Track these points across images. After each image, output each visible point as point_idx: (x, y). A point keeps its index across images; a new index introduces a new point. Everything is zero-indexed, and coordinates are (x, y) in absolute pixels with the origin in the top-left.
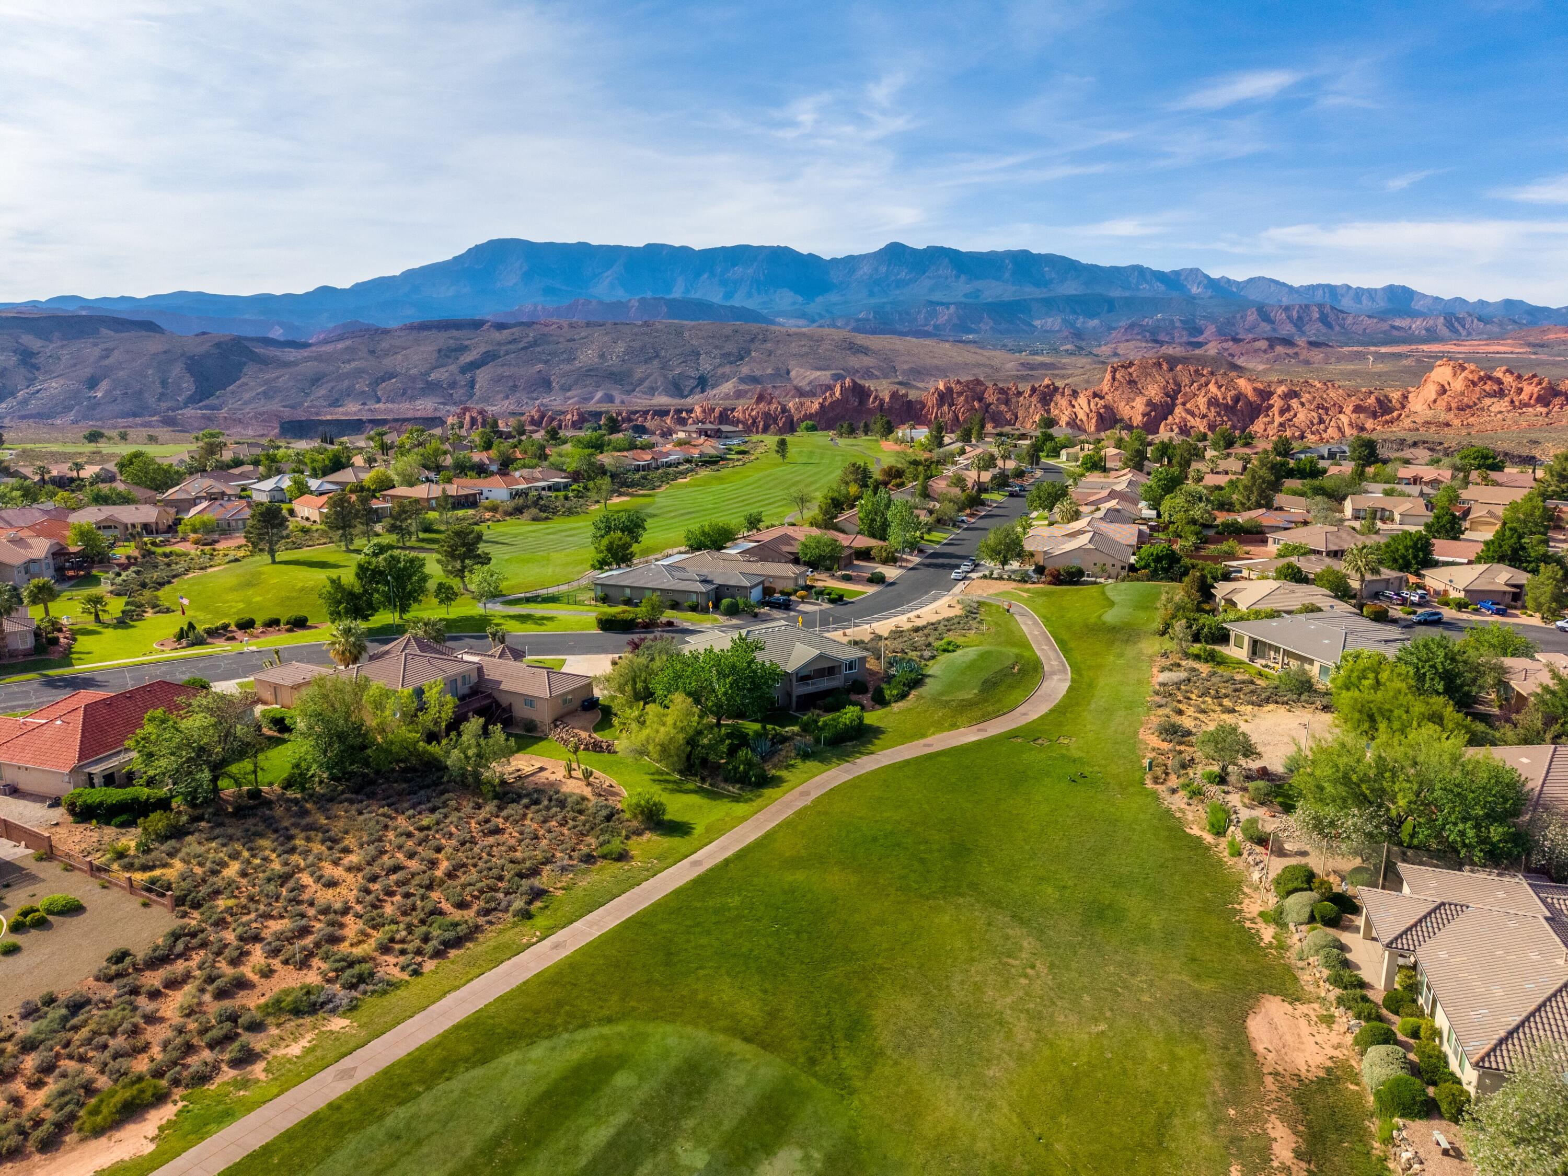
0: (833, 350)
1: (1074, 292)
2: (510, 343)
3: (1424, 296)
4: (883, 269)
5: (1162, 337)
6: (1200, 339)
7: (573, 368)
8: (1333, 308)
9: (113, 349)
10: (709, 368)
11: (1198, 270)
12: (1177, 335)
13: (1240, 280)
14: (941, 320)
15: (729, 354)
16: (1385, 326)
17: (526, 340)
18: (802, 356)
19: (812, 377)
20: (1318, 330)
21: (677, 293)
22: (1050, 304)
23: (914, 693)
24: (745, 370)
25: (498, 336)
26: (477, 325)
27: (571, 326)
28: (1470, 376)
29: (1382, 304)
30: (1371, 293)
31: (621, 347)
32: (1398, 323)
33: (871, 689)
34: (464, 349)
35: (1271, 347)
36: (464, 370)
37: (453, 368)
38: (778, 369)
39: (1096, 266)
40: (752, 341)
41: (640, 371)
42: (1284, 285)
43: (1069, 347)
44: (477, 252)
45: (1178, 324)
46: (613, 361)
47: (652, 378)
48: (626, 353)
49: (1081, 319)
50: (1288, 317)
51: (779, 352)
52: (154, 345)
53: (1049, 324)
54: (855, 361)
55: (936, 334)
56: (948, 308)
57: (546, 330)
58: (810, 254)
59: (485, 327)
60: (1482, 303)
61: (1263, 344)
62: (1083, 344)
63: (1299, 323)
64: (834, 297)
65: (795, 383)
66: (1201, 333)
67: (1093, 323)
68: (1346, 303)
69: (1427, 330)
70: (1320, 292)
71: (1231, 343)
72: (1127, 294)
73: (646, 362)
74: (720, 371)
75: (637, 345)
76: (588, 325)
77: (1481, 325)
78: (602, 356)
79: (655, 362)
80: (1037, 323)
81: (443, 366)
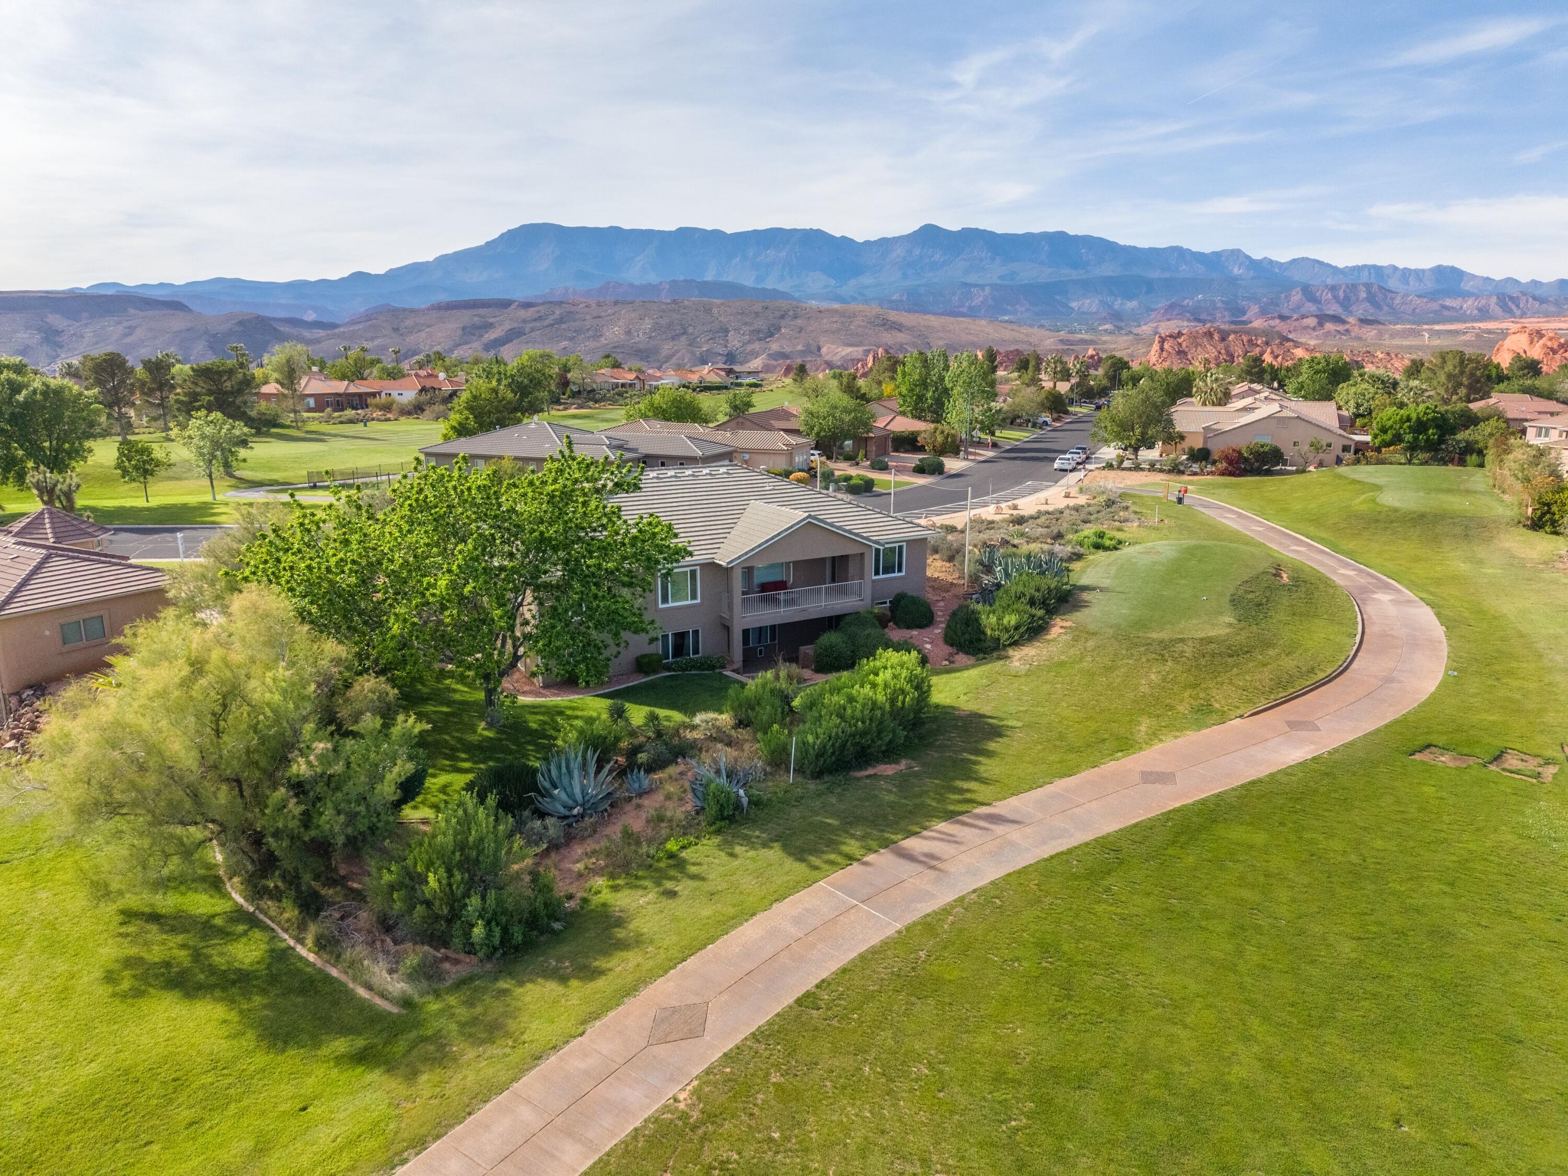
0: (866, 327)
1: (1111, 274)
2: (535, 320)
3: (1474, 277)
4: (917, 252)
5: (1203, 316)
6: (1245, 318)
7: (598, 345)
8: (1381, 288)
9: (135, 328)
10: (738, 345)
11: (1239, 251)
12: (1219, 315)
13: (1283, 260)
14: (977, 302)
15: (759, 331)
16: (1435, 306)
17: (551, 318)
18: (833, 332)
19: (844, 353)
20: (1365, 310)
21: (709, 277)
22: (1087, 286)
23: (1059, 627)
24: (774, 347)
25: (523, 314)
26: (505, 304)
27: (599, 305)
28: (1549, 344)
29: (1430, 285)
30: (1419, 274)
31: (647, 324)
32: (1448, 302)
33: (941, 617)
34: (489, 326)
35: (1321, 324)
36: (487, 347)
37: (477, 345)
38: (808, 345)
39: (1135, 248)
40: (783, 317)
41: (666, 348)
42: (1328, 265)
43: (1107, 326)
44: (511, 237)
45: (1219, 305)
46: (640, 339)
47: (679, 355)
48: (653, 329)
49: (1119, 301)
50: (1335, 297)
51: (810, 328)
52: (178, 323)
53: (1086, 305)
54: (889, 338)
55: (973, 313)
56: (983, 290)
57: (573, 309)
58: (843, 237)
59: (513, 307)
60: (1535, 283)
61: (1312, 322)
62: (1122, 324)
63: (1346, 303)
64: (867, 280)
65: (826, 358)
66: (1244, 313)
67: (1132, 304)
68: (1392, 284)
69: (1480, 310)
70: (1366, 273)
71: (1278, 321)
72: (1167, 275)
73: (673, 339)
74: (749, 348)
75: (664, 322)
76: (616, 303)
77: (1537, 304)
78: (628, 333)
79: (683, 338)
80: (1074, 305)
81: (466, 343)
